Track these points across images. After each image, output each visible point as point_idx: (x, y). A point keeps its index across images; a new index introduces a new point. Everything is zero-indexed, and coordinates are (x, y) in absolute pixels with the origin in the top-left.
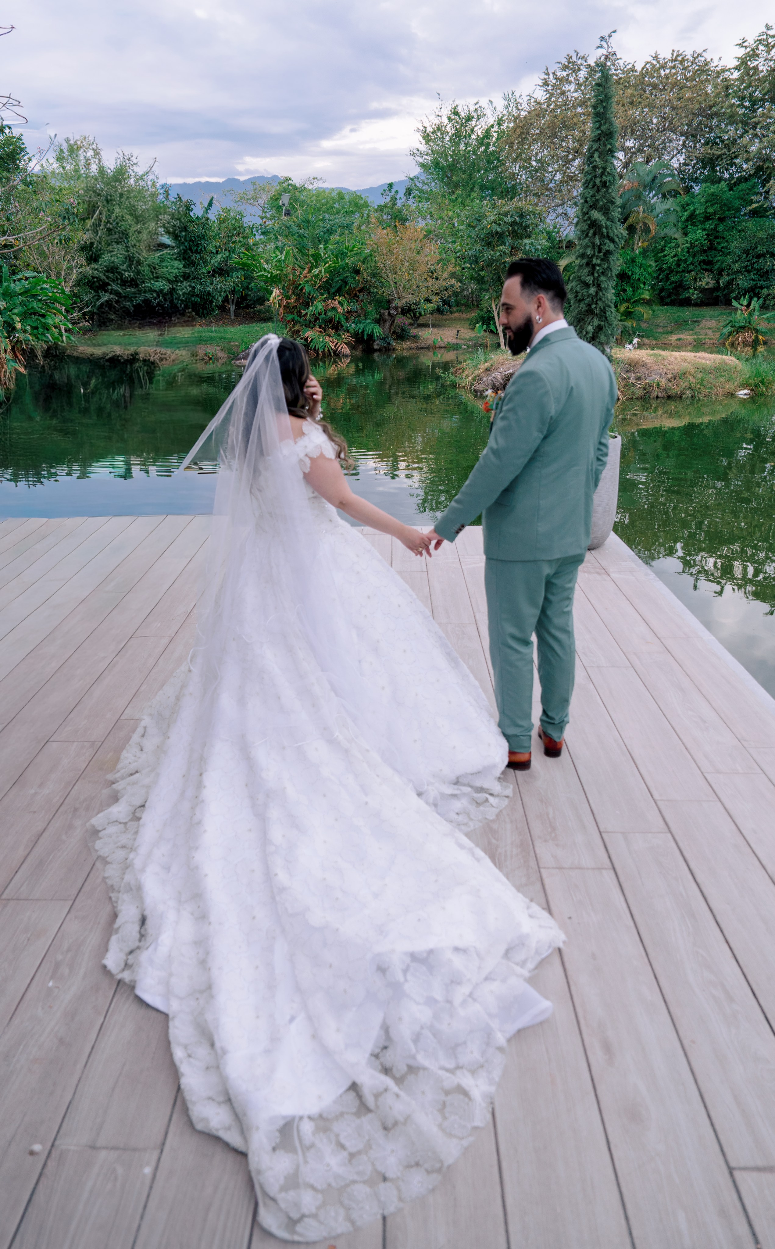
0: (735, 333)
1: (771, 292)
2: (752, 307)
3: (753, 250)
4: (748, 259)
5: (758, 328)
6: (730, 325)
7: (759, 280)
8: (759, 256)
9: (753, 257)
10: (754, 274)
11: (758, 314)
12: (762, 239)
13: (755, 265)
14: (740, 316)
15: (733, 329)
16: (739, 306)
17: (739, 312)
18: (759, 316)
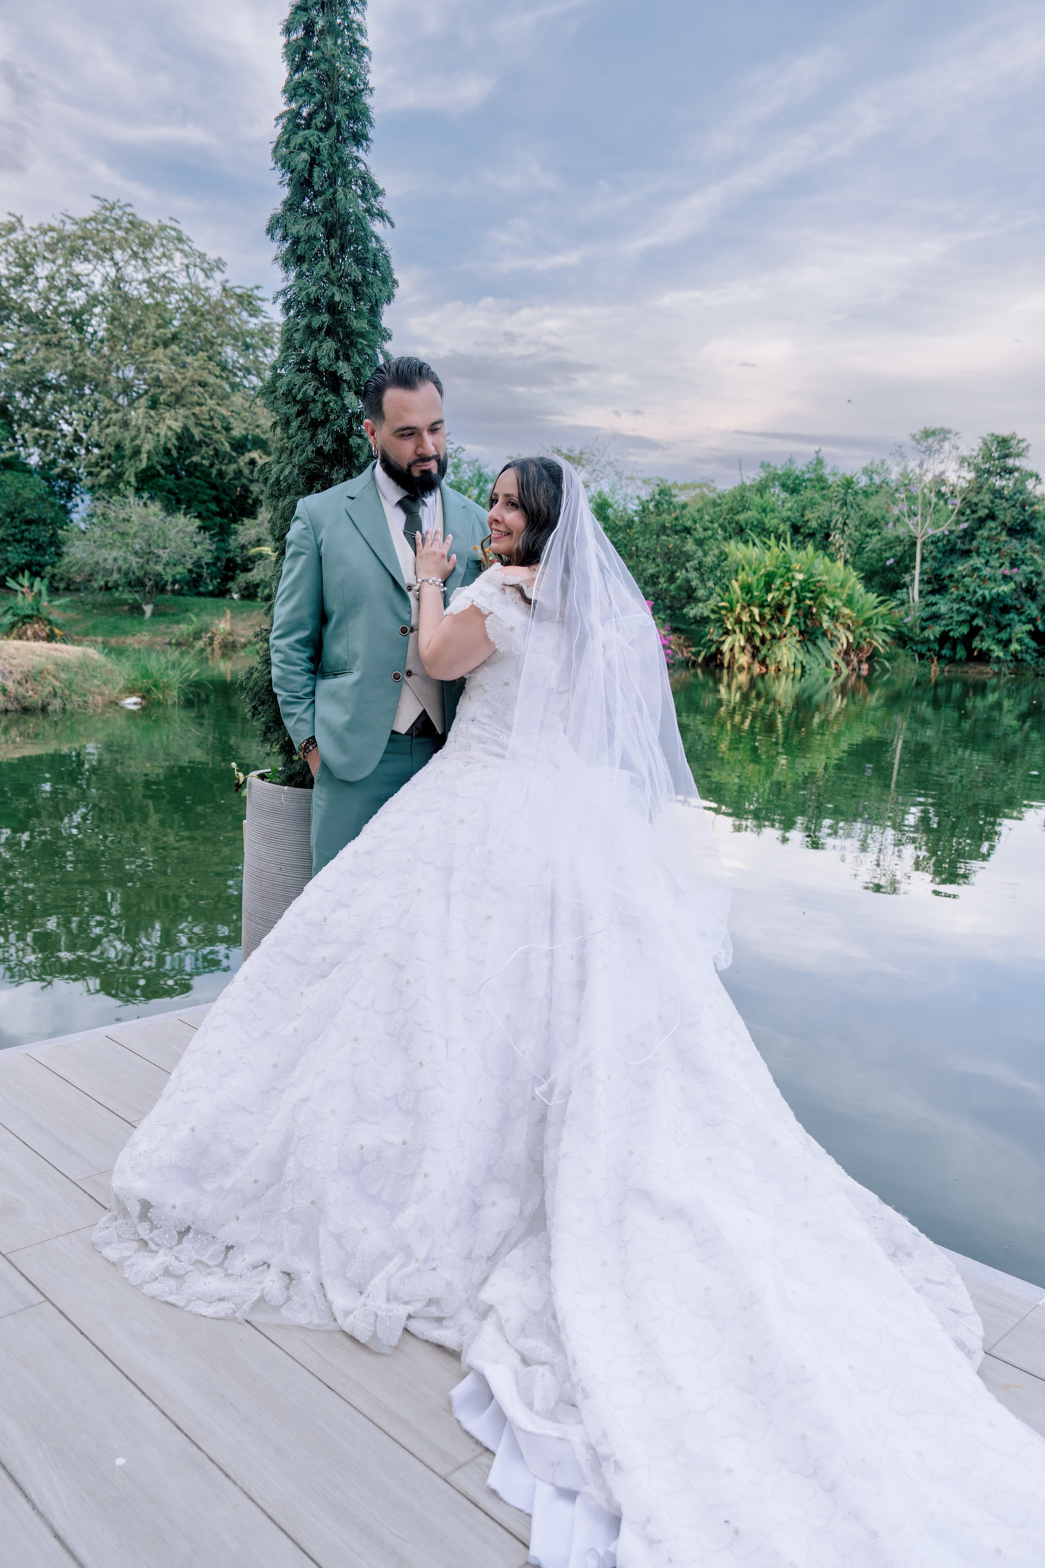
0: (20, 624)
1: (56, 571)
2: (35, 589)
3: (19, 513)
4: (14, 524)
5: (51, 618)
6: (11, 612)
7: (34, 555)
8: (29, 522)
9: (21, 522)
10: (26, 546)
11: (47, 599)
12: (29, 500)
13: (26, 534)
14: (24, 601)
15: (16, 618)
16: (17, 587)
17: (20, 595)
18: (50, 602)
